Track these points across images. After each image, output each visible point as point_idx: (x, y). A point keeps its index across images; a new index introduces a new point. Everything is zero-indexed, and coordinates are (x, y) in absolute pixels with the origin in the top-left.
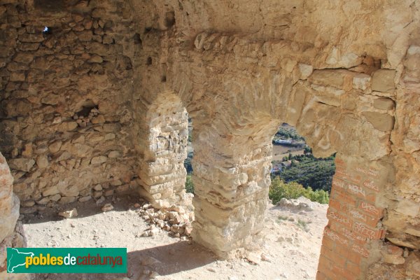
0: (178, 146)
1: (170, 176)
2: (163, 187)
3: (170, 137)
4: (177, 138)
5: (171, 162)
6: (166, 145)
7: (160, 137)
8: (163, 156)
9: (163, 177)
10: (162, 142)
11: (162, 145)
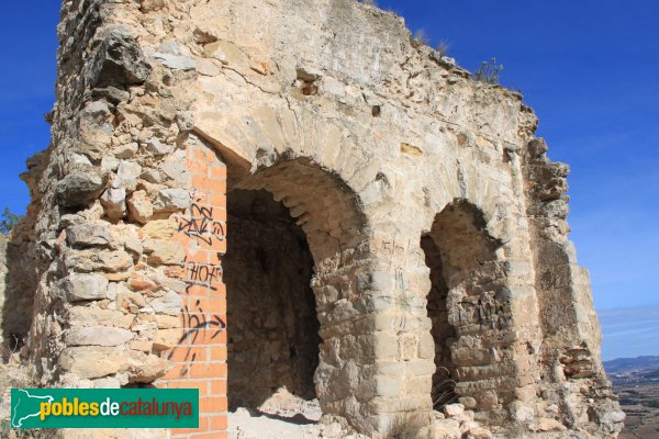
0: (495, 317)
1: (486, 368)
2: (475, 386)
3: (480, 302)
4: (492, 304)
5: (486, 343)
6: (474, 316)
7: (464, 302)
8: (472, 334)
9: (476, 370)
10: (468, 310)
11: (468, 315)
